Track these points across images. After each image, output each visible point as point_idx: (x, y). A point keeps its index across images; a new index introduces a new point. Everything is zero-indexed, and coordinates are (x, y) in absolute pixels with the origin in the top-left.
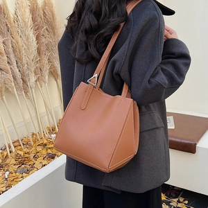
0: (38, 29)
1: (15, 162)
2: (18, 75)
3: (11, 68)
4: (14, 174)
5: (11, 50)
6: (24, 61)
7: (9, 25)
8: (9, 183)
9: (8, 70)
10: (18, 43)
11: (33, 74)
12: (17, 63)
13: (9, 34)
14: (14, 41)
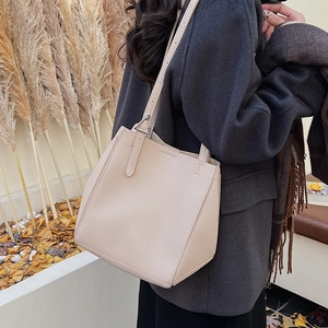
0: (112, 22)
1: (50, 236)
2: (73, 98)
3: (61, 87)
4: (42, 256)
5: (63, 57)
6: (84, 76)
7: (62, 17)
8: (31, 269)
9: (55, 90)
10: (74, 45)
11: (99, 97)
12: (72, 79)
13: (62, 30)
14: (69, 42)
